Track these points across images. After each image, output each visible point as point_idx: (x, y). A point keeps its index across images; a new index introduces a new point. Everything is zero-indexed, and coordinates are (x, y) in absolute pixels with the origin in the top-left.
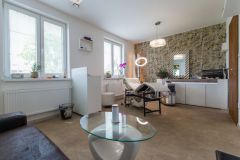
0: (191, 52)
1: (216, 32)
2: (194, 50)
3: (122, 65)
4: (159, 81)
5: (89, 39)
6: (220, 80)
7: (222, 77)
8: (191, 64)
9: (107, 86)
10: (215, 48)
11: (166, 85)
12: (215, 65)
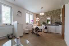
0: (52, 17)
1: (59, 11)
2: (53, 16)
3: (32, 21)
4: (43, 25)
5: (20, 12)
8: (52, 20)
9: (27, 27)
11: (45, 26)
12: (58, 21)
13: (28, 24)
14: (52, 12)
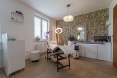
0: (87, 26)
2: (89, 24)
4: (69, 42)
5: (21, 13)
6: (106, 43)
7: (107, 41)
8: (87, 33)
9: (36, 46)
10: (102, 23)
11: (73, 45)
12: (101, 33)
13: (38, 39)
14: (87, 16)
